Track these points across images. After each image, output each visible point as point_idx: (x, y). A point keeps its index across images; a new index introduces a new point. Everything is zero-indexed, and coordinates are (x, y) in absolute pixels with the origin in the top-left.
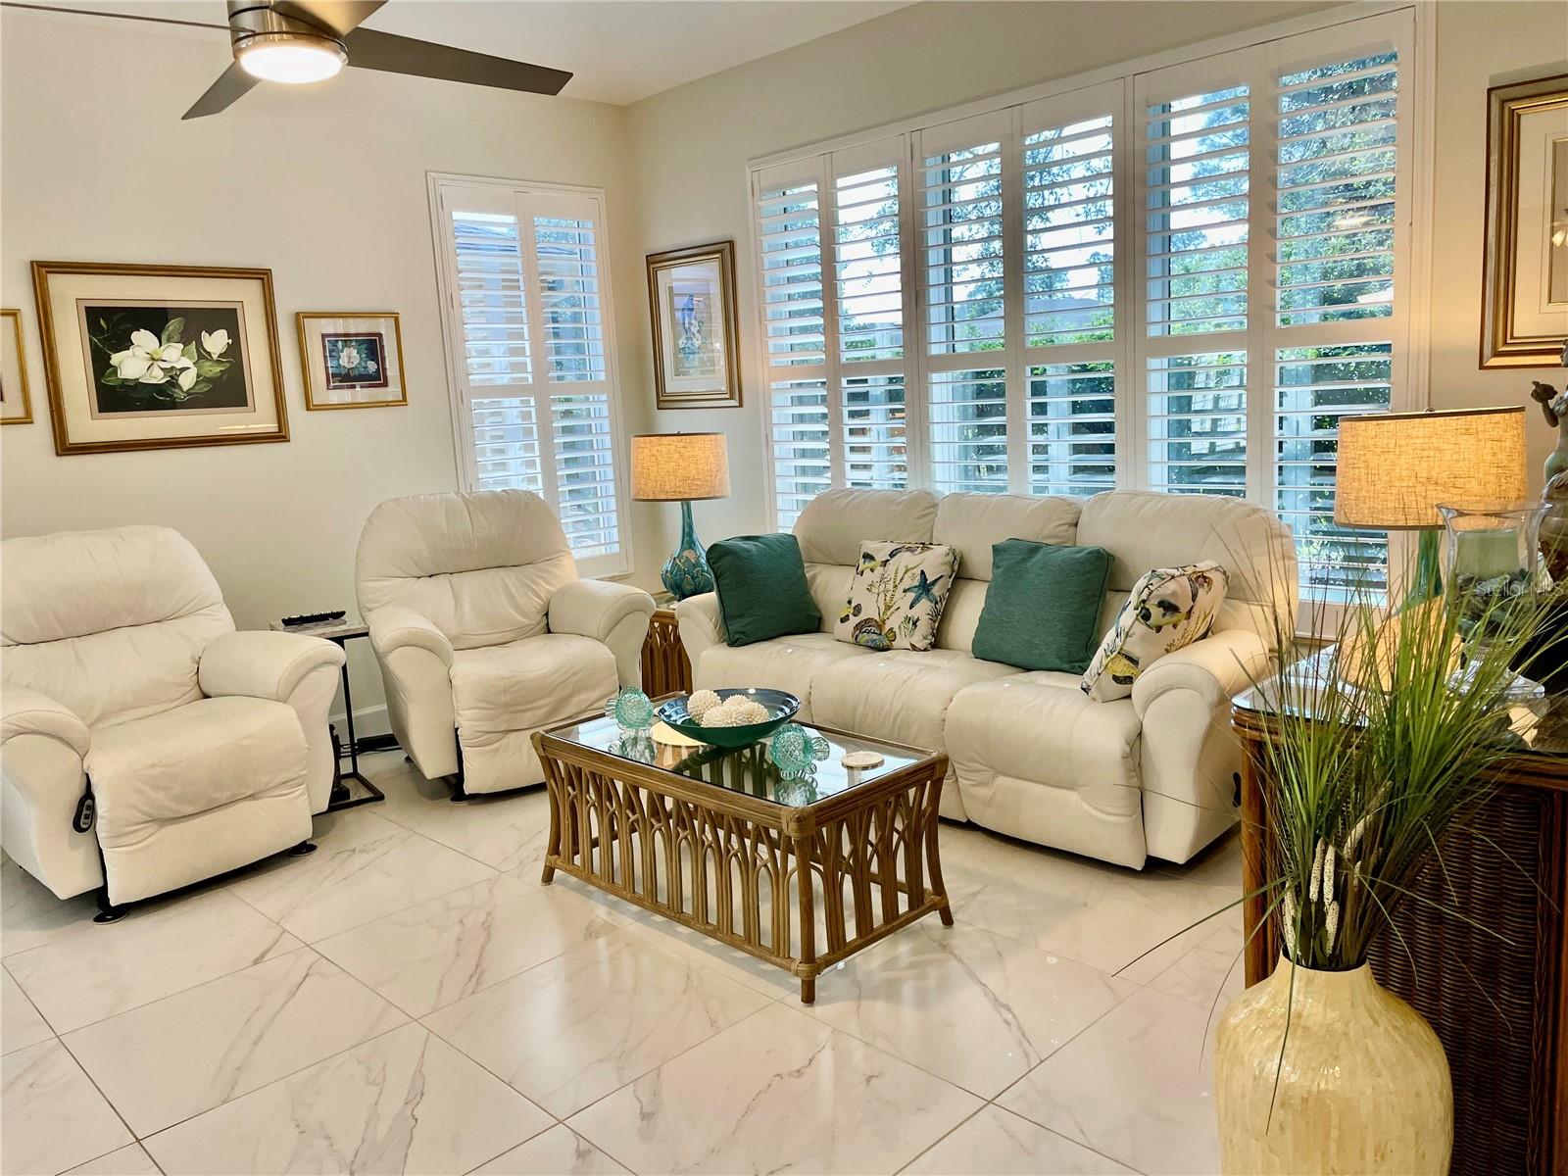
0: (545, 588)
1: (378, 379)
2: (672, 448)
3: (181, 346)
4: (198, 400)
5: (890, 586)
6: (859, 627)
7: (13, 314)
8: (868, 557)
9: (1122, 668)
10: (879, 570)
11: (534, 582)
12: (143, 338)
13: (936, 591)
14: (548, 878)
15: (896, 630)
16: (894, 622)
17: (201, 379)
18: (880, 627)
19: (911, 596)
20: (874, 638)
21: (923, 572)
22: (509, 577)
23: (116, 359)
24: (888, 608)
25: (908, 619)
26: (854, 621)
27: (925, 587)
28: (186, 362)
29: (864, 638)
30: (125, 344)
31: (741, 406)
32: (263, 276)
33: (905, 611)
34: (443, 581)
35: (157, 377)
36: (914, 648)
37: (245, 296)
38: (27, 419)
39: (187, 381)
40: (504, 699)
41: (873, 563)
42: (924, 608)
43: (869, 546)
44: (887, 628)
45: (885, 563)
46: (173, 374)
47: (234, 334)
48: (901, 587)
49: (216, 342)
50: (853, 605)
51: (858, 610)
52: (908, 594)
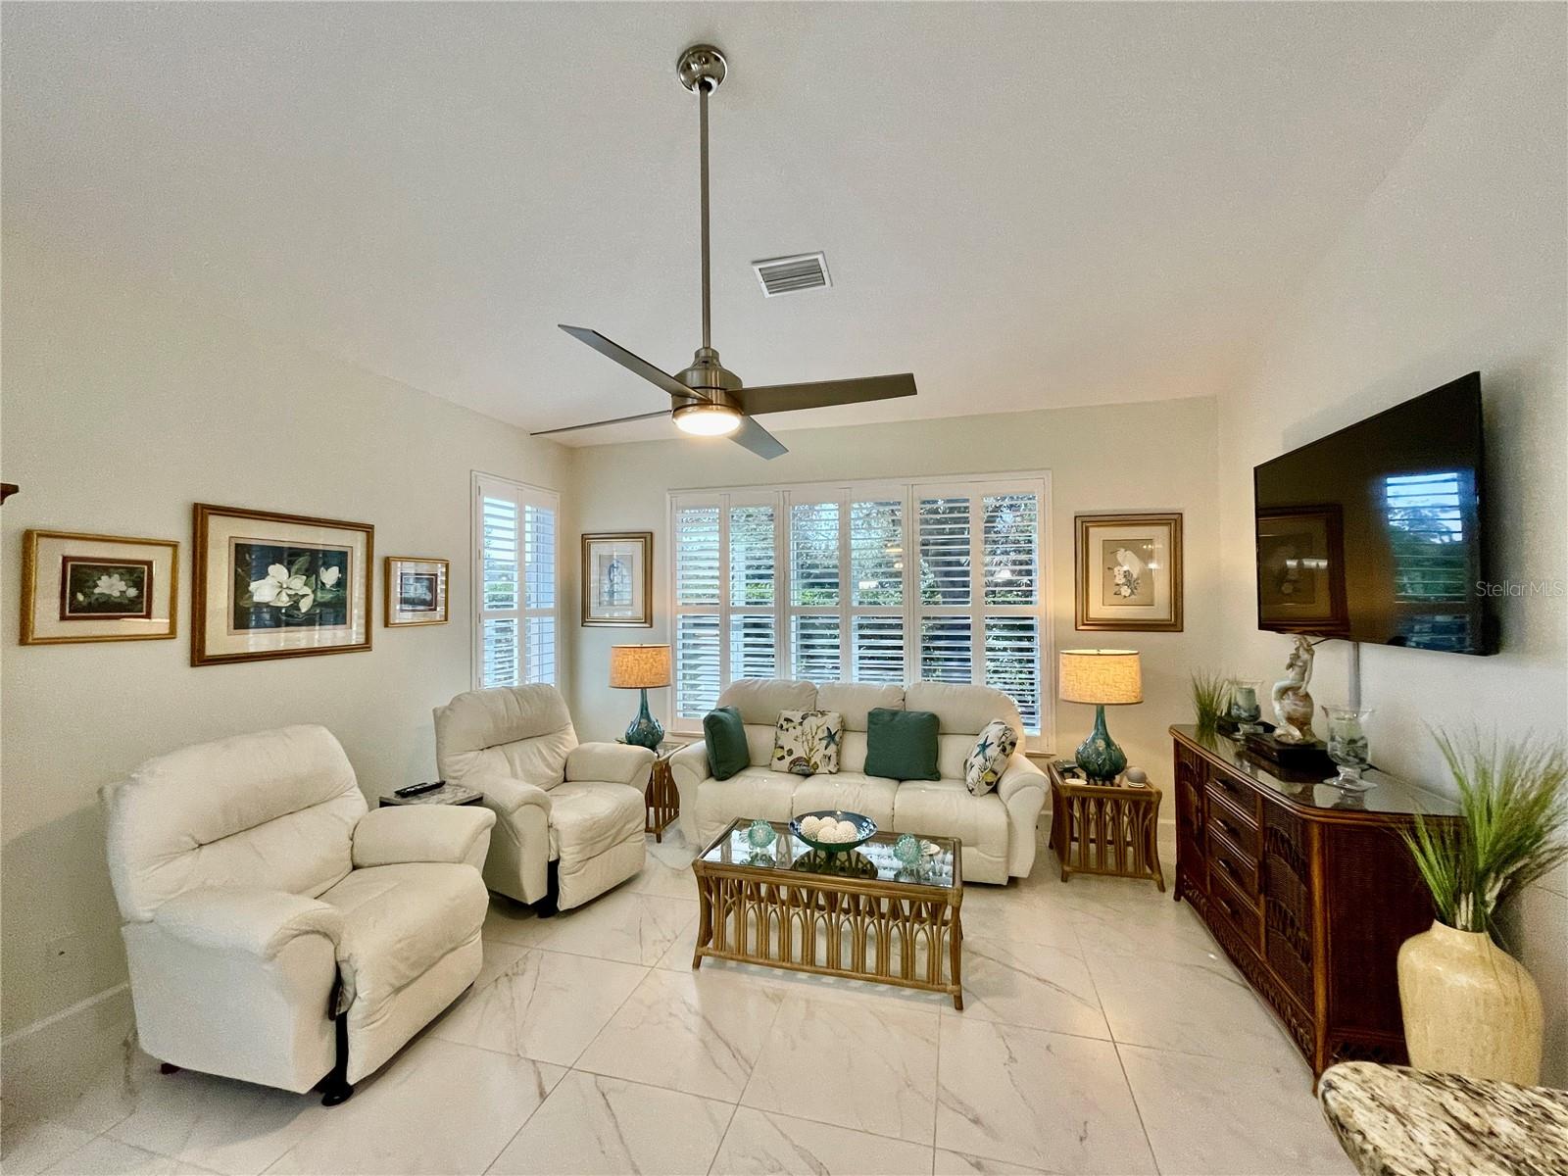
0: (564, 750)
1: (431, 605)
2: (649, 655)
3: (305, 577)
4: (310, 620)
5: (810, 737)
6: (793, 762)
7: (175, 546)
8: (787, 720)
9: (991, 778)
10: (799, 728)
11: (556, 746)
12: (278, 572)
13: (837, 738)
14: (697, 965)
15: (819, 763)
16: (816, 758)
17: (316, 604)
18: (808, 761)
19: (824, 742)
20: (804, 770)
21: (828, 729)
22: (540, 744)
23: (253, 586)
24: (811, 750)
25: (825, 756)
26: (788, 759)
27: (831, 737)
28: (307, 590)
29: (797, 769)
30: (263, 575)
31: (651, 627)
32: (368, 530)
33: (822, 751)
34: (498, 752)
35: (284, 601)
36: (831, 773)
37: (355, 542)
38: (172, 633)
39: (305, 605)
40: (589, 835)
41: (793, 724)
42: (833, 748)
43: (788, 714)
44: (812, 762)
45: (801, 724)
46: (296, 599)
47: (343, 570)
48: (817, 738)
49: (330, 576)
50: (786, 749)
51: (790, 752)
52: (823, 741)
